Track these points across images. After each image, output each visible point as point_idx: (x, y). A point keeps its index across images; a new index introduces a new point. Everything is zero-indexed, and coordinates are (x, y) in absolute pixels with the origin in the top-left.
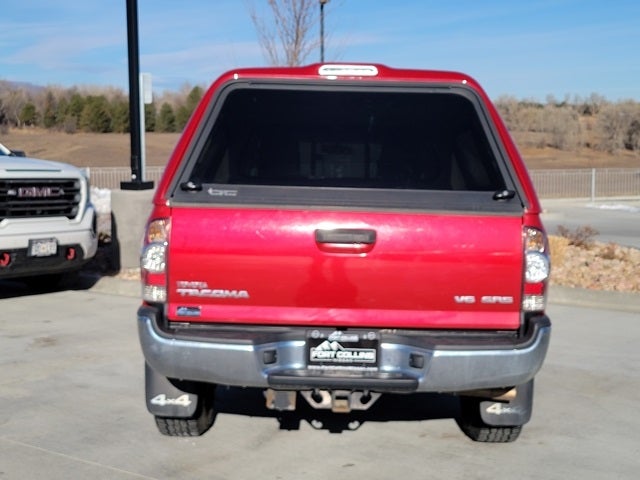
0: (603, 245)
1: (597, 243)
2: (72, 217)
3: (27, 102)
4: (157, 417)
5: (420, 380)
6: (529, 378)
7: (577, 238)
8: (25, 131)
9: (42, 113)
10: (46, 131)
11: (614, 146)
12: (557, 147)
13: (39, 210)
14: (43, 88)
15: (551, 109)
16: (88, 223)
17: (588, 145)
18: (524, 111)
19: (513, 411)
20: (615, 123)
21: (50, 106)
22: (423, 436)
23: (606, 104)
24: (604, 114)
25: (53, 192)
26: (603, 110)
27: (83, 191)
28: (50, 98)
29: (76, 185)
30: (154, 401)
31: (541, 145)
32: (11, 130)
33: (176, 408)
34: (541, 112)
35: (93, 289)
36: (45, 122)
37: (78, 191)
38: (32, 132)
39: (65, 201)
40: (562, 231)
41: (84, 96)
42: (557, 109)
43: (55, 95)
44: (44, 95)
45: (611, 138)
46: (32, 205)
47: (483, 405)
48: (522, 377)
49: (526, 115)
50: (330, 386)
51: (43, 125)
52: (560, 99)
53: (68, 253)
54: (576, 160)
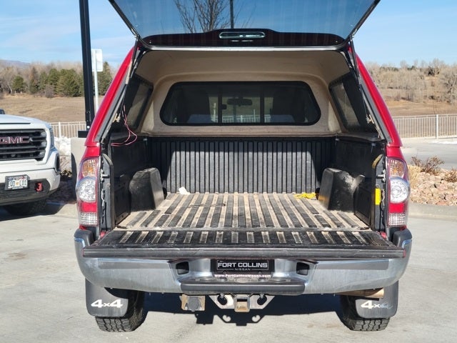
0: (447, 171)
1: (442, 169)
2: (40, 159)
3: (17, 75)
4: (97, 317)
5: (306, 285)
6: (395, 281)
7: (427, 166)
8: (17, 96)
9: (28, 83)
10: (31, 97)
11: (451, 98)
12: (409, 100)
13: (13, 154)
14: (28, 65)
15: (404, 71)
16: (52, 163)
17: (432, 97)
18: (384, 73)
19: (383, 306)
20: (452, 81)
21: (34, 77)
22: (311, 326)
23: (445, 67)
24: (443, 74)
25: (24, 140)
26: (442, 71)
27: (48, 139)
28: (34, 71)
29: (43, 134)
30: (93, 305)
31: (397, 99)
32: (6, 96)
33: (111, 309)
34: (396, 73)
35: (58, 214)
36: (30, 90)
37: (44, 138)
38: (21, 97)
39: (34, 147)
40: (416, 161)
41: (59, 70)
42: (409, 72)
43: (37, 69)
44: (30, 70)
45: (449, 92)
46: (8, 151)
47: (358, 302)
48: (389, 280)
49: (385, 77)
50: (232, 291)
51: (29, 91)
52: (411, 65)
53: (37, 186)
54: (423, 109)
